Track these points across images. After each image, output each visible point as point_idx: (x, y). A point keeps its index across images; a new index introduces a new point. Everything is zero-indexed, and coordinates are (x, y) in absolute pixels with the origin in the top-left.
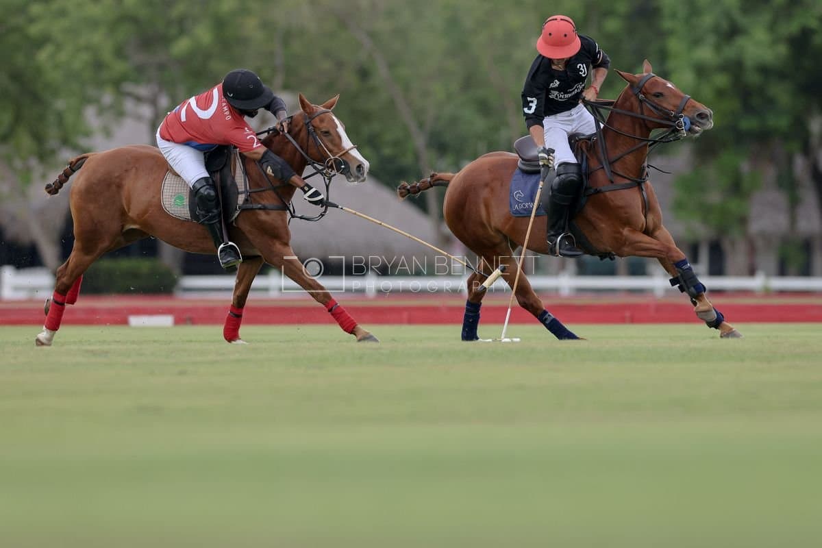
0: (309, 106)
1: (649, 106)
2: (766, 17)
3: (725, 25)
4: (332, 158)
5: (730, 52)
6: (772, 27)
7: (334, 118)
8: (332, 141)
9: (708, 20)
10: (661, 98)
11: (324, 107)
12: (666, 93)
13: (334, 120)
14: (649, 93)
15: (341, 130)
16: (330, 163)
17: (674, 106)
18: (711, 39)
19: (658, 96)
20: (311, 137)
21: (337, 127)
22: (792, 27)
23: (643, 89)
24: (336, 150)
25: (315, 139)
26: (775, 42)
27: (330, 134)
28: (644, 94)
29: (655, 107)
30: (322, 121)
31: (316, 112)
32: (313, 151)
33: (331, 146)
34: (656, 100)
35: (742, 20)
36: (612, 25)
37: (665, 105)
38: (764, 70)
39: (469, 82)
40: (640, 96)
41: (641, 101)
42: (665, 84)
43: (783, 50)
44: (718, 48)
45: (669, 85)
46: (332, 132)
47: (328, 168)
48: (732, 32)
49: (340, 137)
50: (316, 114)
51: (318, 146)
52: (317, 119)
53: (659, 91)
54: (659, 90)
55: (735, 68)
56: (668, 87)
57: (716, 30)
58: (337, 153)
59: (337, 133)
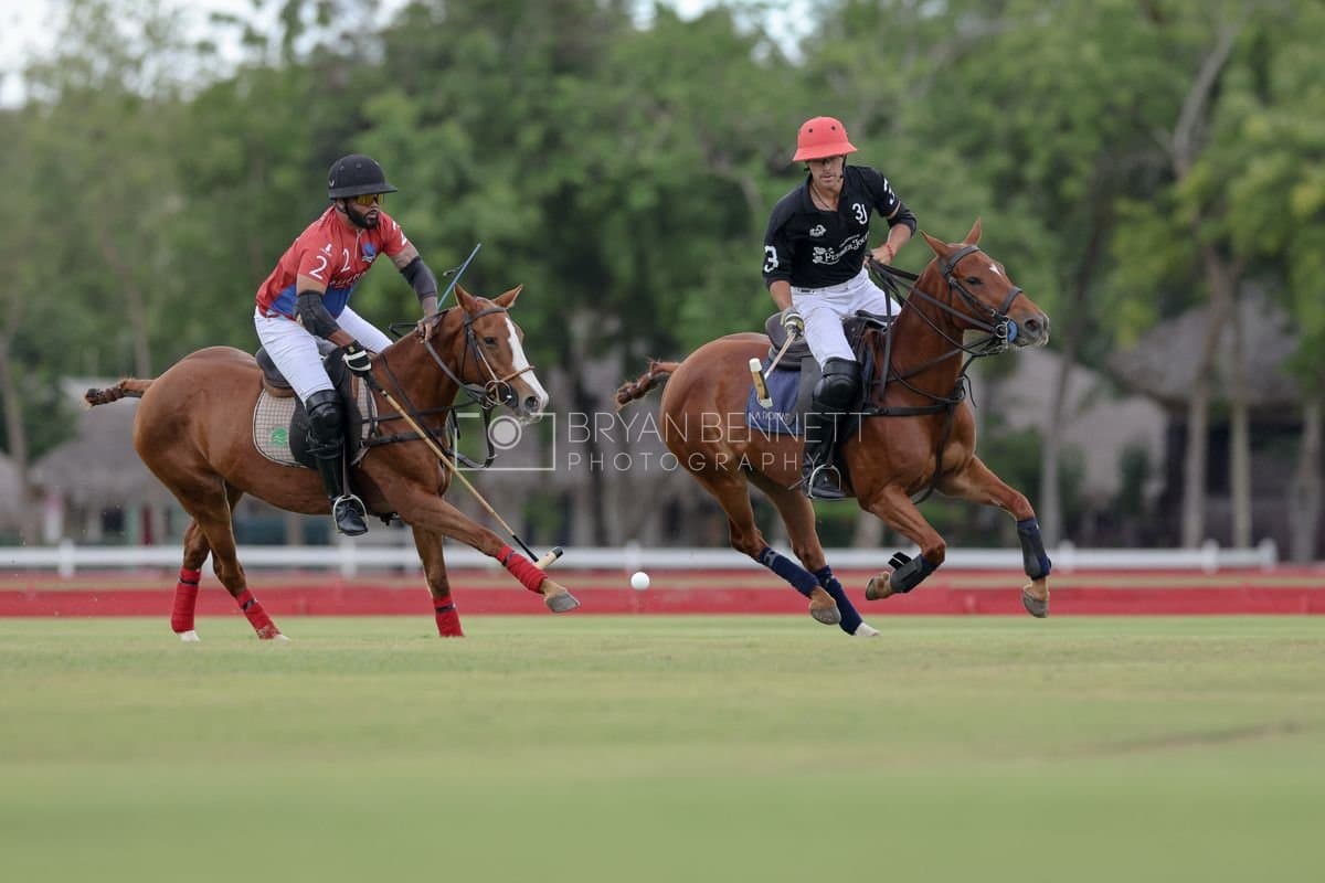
0: (468, 299)
1: (960, 295)
2: (508, 166)
3: (450, 179)
4: (496, 381)
5: (456, 218)
6: (518, 182)
7: (508, 321)
8: (498, 357)
9: (424, 171)
10: (977, 287)
11: (496, 303)
12: (986, 279)
13: (505, 325)
14: (962, 277)
15: (515, 342)
16: (492, 389)
17: (995, 301)
18: (429, 199)
19: (972, 283)
20: (469, 348)
21: (509, 335)
22: (548, 182)
23: (955, 271)
24: (502, 371)
25: (475, 352)
26: (523, 203)
27: (496, 343)
28: (955, 276)
29: (968, 299)
30: (487, 325)
31: (482, 308)
32: (470, 368)
33: (495, 365)
34: (970, 288)
35: (475, 172)
36: (285, 178)
37: (981, 298)
38: (506, 245)
39: (72, 261)
40: (951, 278)
41: (951, 287)
42: (989, 266)
43: (533, 215)
44: (438, 212)
45: (994, 269)
46: (501, 342)
47: (489, 394)
48: (460, 189)
49: (511, 353)
50: (482, 313)
51: (478, 362)
52: (480, 321)
53: (976, 276)
54: (976, 274)
55: (462, 241)
56: (992, 272)
57: (437, 186)
58: (504, 376)
59: (508, 345)
